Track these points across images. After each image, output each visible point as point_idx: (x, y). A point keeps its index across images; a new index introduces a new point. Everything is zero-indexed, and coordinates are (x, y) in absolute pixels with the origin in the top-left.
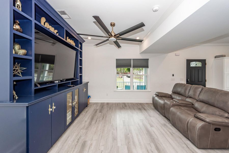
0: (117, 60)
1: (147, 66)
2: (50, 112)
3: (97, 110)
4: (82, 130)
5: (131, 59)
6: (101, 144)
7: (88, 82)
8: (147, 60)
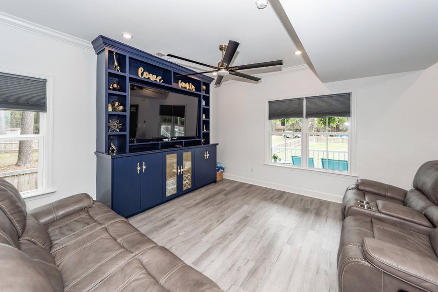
0: (270, 102)
1: (347, 112)
2: (138, 171)
3: (225, 190)
4: (182, 208)
5: (302, 99)
6: (185, 230)
7: (218, 144)
8: (348, 96)
